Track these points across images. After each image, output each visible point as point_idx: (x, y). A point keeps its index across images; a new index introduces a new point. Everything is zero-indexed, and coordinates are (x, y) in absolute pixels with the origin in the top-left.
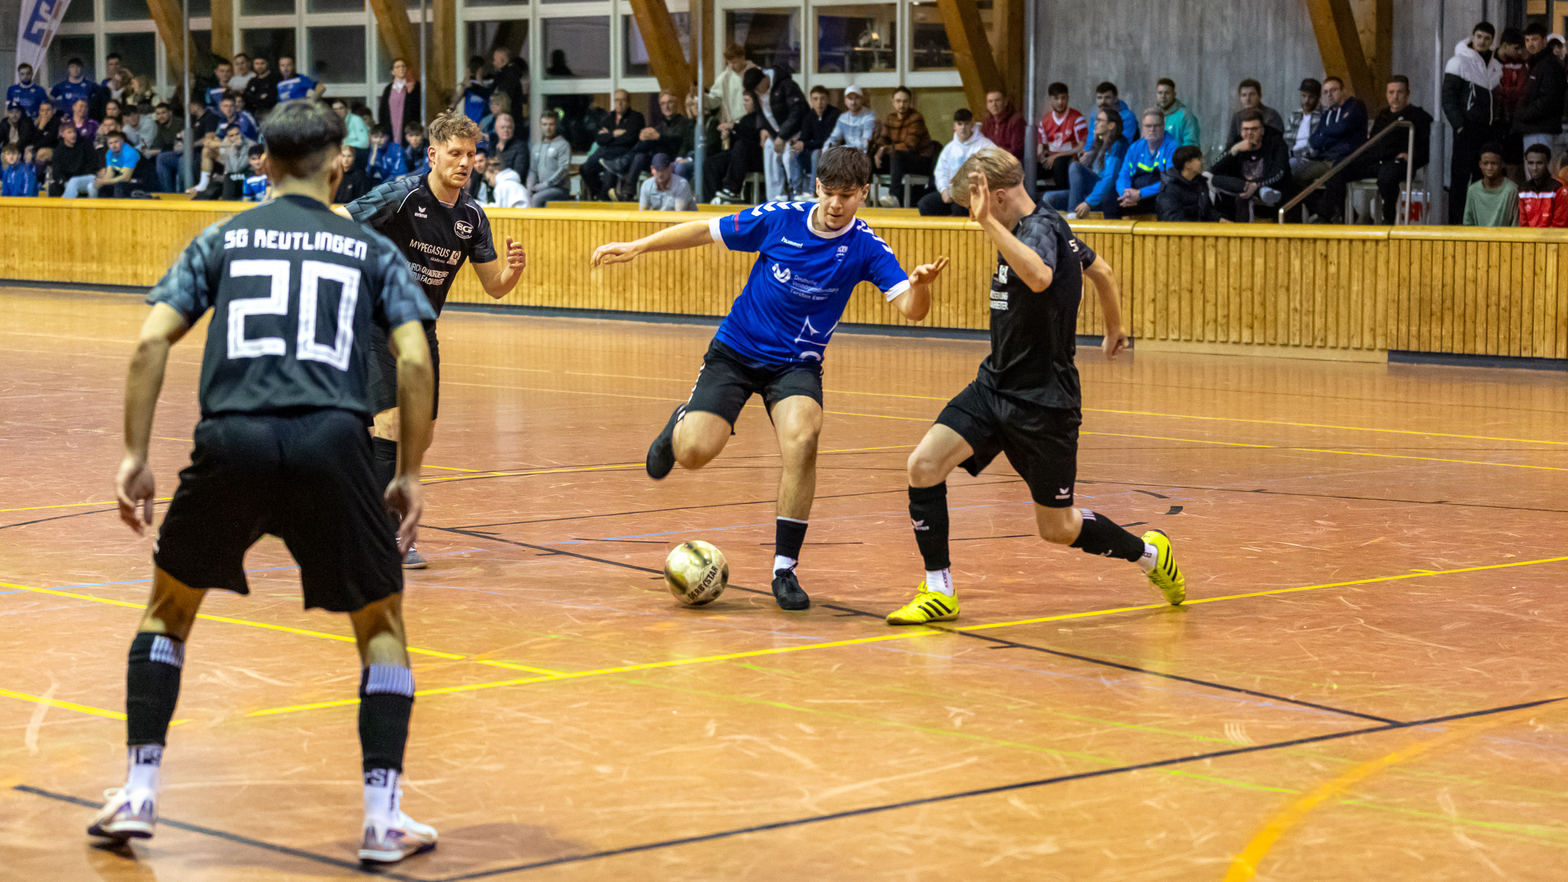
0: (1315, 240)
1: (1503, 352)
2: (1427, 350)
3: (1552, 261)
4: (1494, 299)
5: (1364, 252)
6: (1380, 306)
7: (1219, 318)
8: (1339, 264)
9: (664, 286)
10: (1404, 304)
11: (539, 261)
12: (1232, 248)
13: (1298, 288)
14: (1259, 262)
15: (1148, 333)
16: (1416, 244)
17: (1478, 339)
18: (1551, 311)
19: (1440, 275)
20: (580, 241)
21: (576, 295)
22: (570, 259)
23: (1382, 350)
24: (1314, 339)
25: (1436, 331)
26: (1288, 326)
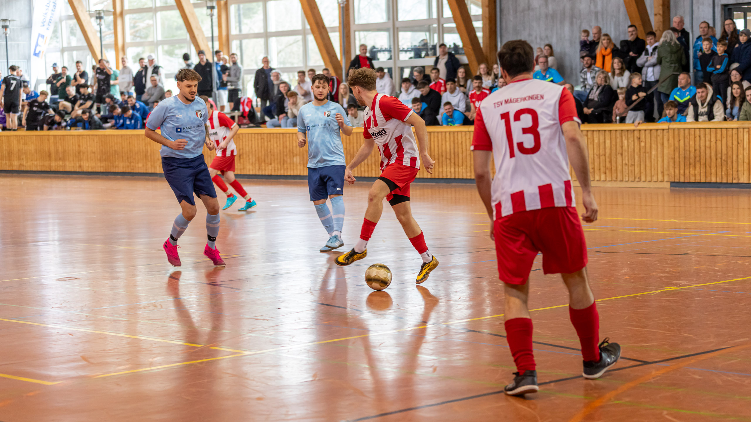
0: (634, 130)
1: (724, 181)
2: (688, 181)
3: (746, 137)
4: (719, 156)
5: (657, 136)
6: (666, 161)
8: (645, 142)
10: (677, 159)
11: (269, 153)
12: (595, 136)
13: (626, 154)
14: (608, 142)
16: (682, 131)
17: (712, 175)
18: (746, 161)
19: (693, 145)
20: (288, 143)
21: (287, 169)
22: (283, 152)
23: (667, 182)
24: (635, 178)
25: (692, 172)
26: (622, 172)
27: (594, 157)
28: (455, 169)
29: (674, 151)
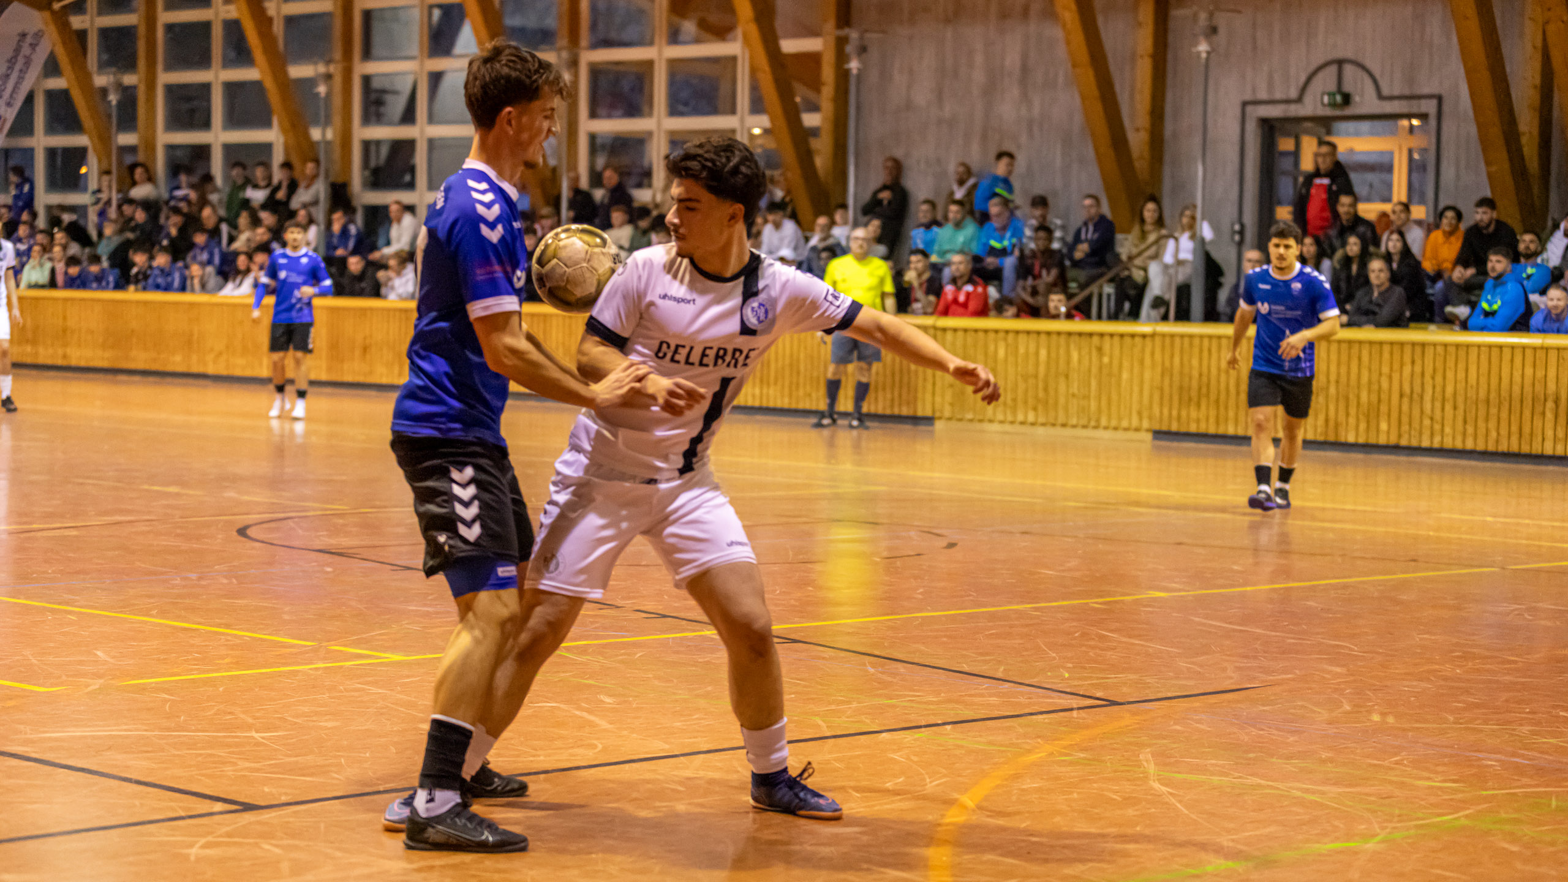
0: (1091, 335)
2: (1186, 430)
6: (1146, 393)
8: (1111, 356)
10: (1167, 390)
12: (1020, 341)
13: (1076, 376)
14: (1043, 353)
15: (947, 415)
16: (1177, 340)
19: (1198, 366)
23: (1148, 430)
24: (1089, 420)
25: (1194, 414)
26: (1066, 410)
27: (1016, 379)
28: (761, 389)
29: (1163, 375)
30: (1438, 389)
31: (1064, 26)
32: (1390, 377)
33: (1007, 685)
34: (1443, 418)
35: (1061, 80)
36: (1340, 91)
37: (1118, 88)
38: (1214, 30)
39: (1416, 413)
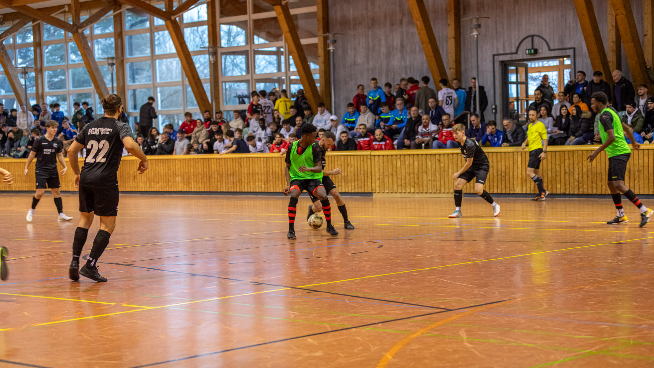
0: (435, 155)
1: (504, 192)
3: (519, 158)
4: (499, 173)
5: (453, 158)
7: (403, 184)
8: (444, 163)
9: (203, 182)
11: (157, 175)
12: (406, 159)
13: (430, 172)
14: (416, 163)
15: (378, 191)
18: (520, 176)
20: (172, 166)
21: (171, 186)
22: (168, 173)
24: (437, 190)
26: (427, 186)
27: (406, 175)
30: (580, 169)
31: (417, 28)
32: (560, 166)
33: (404, 305)
34: (583, 181)
35: (417, 49)
36: (533, 48)
37: (441, 52)
38: (479, 26)
39: (572, 179)
